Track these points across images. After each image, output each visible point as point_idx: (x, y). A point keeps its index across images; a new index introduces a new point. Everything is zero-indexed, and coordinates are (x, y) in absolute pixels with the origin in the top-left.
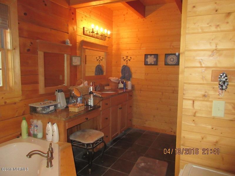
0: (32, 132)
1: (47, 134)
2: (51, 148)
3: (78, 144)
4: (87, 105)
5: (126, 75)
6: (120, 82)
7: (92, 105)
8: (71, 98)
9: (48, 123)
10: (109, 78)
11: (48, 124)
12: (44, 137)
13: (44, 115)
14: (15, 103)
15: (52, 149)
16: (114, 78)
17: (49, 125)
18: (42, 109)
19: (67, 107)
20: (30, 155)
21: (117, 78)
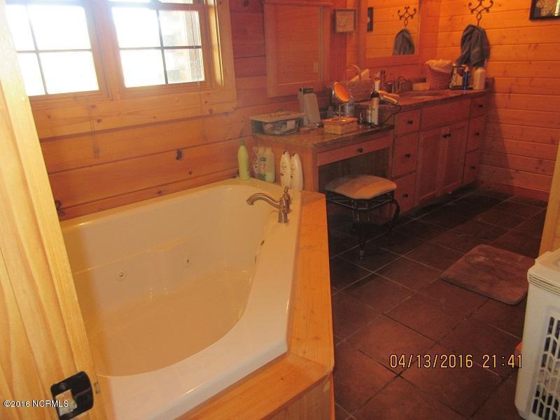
0: (256, 171)
1: (282, 175)
2: (287, 195)
3: (342, 201)
4: (365, 123)
5: (472, 53)
6: (455, 72)
7: (376, 123)
8: (330, 108)
9: (284, 153)
10: (427, 63)
11: (283, 155)
12: (277, 180)
13: (276, 137)
14: (226, 113)
15: (289, 197)
16: (441, 61)
17: (285, 158)
18: (271, 125)
19: (322, 126)
20: (251, 201)
21: (448, 62)
